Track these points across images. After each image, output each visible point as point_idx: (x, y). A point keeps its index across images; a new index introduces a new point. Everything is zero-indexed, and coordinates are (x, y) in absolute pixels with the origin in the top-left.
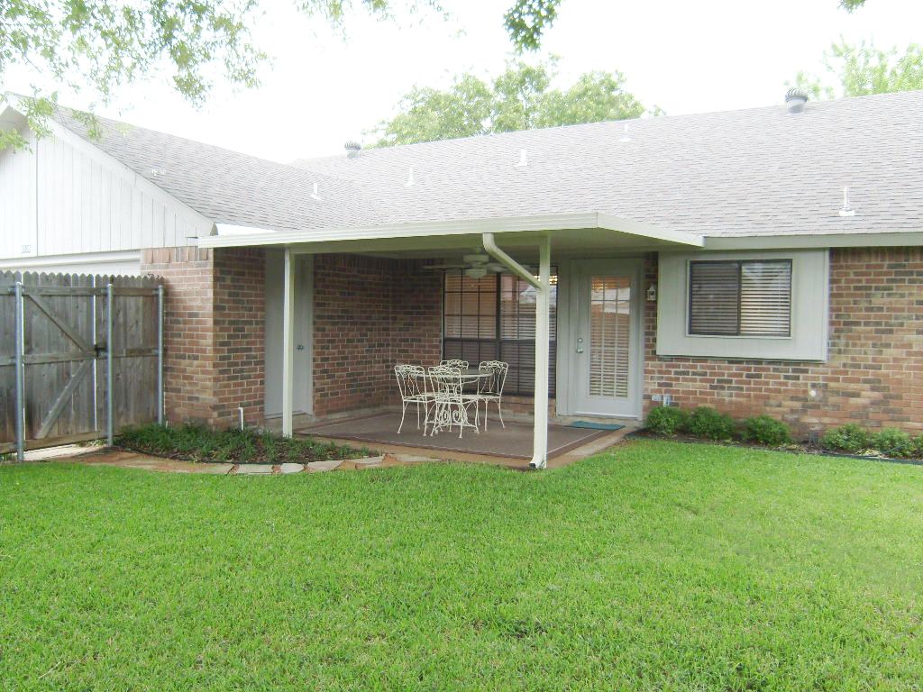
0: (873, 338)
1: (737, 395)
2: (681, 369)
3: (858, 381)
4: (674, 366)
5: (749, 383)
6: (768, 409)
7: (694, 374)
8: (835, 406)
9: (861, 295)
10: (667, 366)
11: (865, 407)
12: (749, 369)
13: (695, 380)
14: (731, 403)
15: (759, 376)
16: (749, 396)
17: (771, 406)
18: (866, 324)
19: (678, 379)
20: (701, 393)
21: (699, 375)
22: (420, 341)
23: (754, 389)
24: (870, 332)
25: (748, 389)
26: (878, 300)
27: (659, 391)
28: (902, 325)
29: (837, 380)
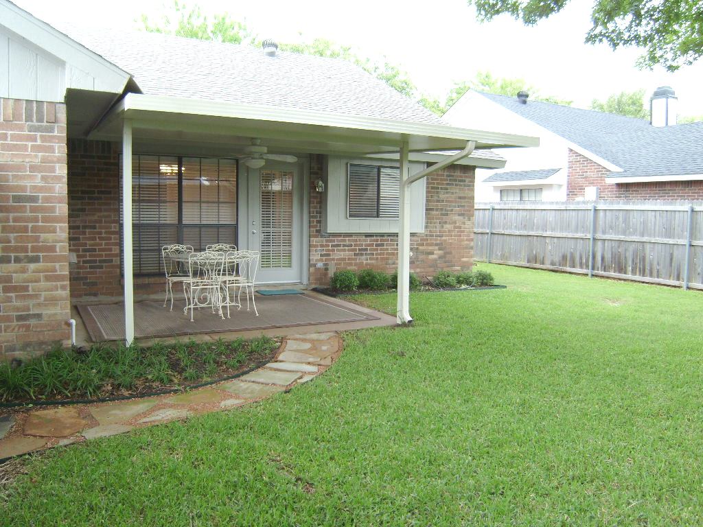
0: (439, 219)
1: (371, 259)
2: (336, 243)
3: (431, 245)
4: (331, 241)
5: (377, 250)
6: (388, 266)
7: (344, 246)
8: (423, 261)
9: (434, 192)
10: (327, 241)
11: (436, 260)
12: (377, 241)
13: (344, 250)
14: (367, 264)
15: (383, 245)
16: (377, 259)
17: (389, 264)
18: (437, 210)
19: (333, 250)
20: (349, 259)
21: (348, 246)
22: (94, 227)
23: (380, 254)
24: (438, 215)
25: (376, 254)
26: (442, 196)
27: (321, 260)
28: (452, 210)
29: (423, 245)
